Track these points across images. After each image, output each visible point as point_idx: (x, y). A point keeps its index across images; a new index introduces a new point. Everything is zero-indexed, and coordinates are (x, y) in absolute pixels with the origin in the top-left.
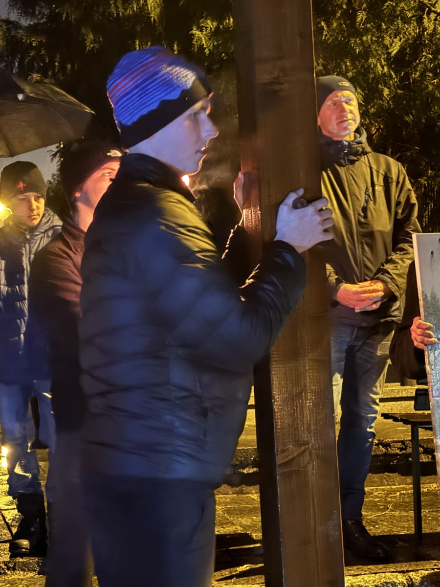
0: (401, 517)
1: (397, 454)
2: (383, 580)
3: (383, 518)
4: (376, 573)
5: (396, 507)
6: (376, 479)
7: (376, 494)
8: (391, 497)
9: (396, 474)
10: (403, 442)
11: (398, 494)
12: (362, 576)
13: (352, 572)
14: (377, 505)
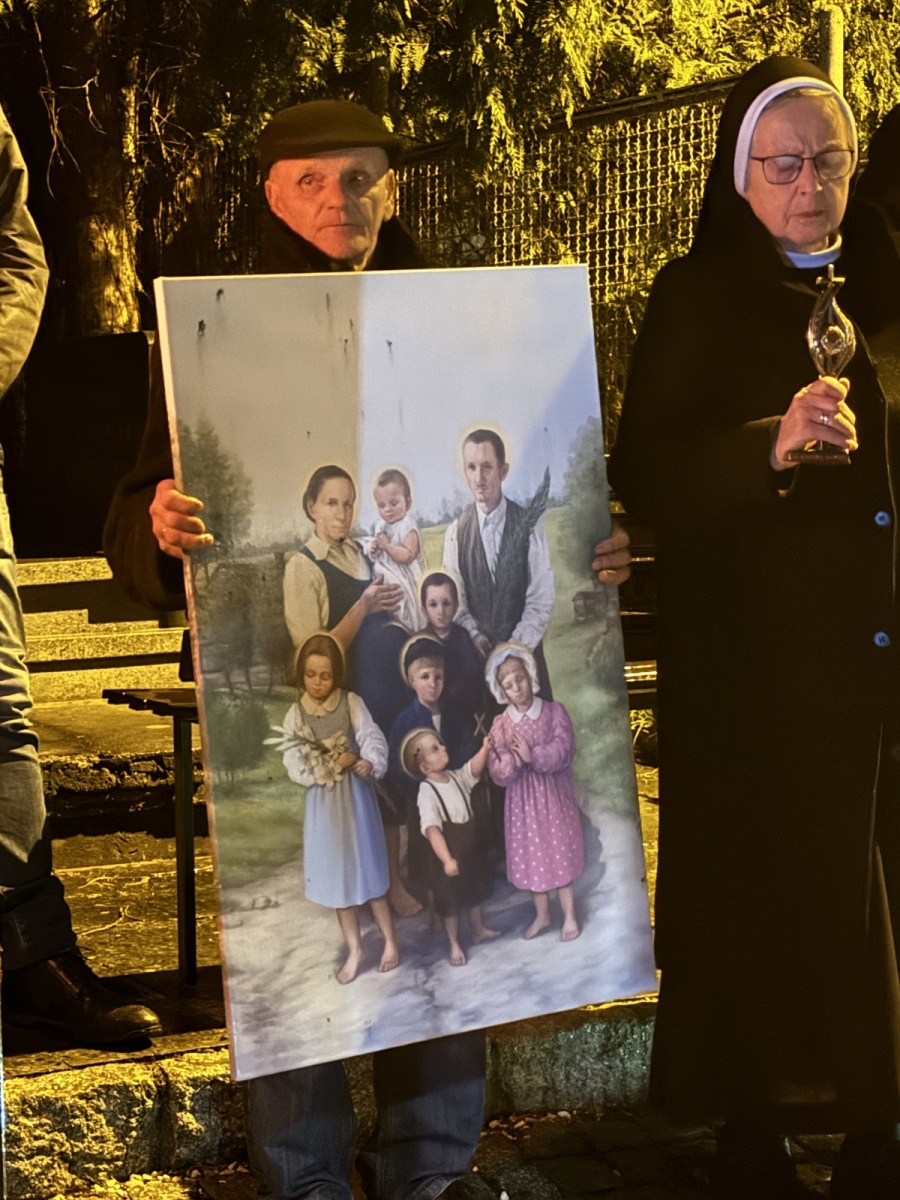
0: (150, 934)
1: (146, 788)
2: (99, 1082)
3: (106, 938)
4: (82, 1067)
5: (141, 909)
6: (94, 848)
7: (91, 882)
8: (128, 889)
9: (142, 835)
10: (159, 759)
11: (146, 880)
12: (50, 1076)
13: (26, 1069)
14: (94, 908)
